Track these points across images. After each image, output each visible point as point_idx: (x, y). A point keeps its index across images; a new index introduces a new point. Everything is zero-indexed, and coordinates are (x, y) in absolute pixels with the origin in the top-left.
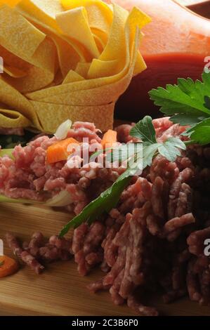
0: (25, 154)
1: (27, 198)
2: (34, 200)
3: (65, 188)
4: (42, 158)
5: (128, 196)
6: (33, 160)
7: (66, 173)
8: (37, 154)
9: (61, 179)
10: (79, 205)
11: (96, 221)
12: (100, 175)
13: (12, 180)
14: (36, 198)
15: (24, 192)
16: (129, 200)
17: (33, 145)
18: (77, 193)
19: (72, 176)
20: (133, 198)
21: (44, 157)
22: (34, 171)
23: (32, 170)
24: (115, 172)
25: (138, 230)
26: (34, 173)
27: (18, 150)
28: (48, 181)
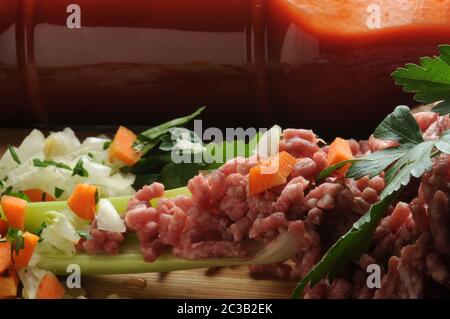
0: (210, 188)
1: (221, 256)
2: (233, 257)
3: (286, 228)
4: (239, 189)
5: (384, 234)
6: (225, 194)
7: (285, 205)
8: (231, 185)
9: (279, 215)
10: (308, 255)
11: (340, 276)
12: (341, 201)
13: (193, 231)
14: (236, 254)
15: (215, 247)
16: (387, 239)
17: (222, 172)
18: (306, 235)
19: (295, 208)
20: (391, 235)
21: (244, 187)
22: (227, 212)
23: (224, 212)
24: (359, 198)
25: (414, 279)
26: (226, 217)
27: (199, 181)
28: (257, 221)
